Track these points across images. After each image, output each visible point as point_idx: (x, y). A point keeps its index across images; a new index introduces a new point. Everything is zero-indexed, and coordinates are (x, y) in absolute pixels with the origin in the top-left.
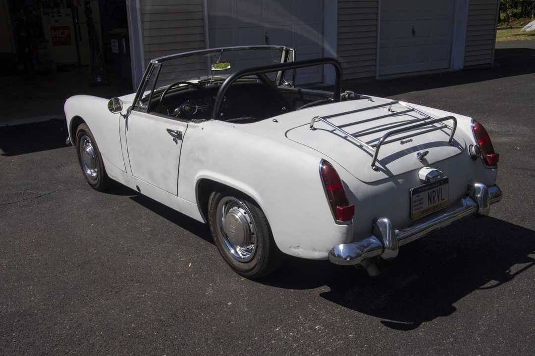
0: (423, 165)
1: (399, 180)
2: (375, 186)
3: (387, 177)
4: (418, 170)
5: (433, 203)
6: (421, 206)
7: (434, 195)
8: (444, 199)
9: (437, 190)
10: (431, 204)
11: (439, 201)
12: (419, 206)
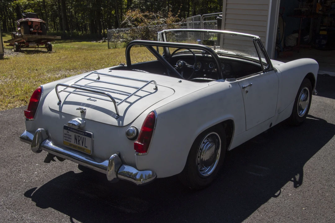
1: (62, 116)
2: (52, 112)
3: (58, 110)
6: (70, 140)
7: (79, 139)
8: (87, 147)
9: (82, 137)
10: (77, 144)
11: (82, 145)
12: (69, 139)
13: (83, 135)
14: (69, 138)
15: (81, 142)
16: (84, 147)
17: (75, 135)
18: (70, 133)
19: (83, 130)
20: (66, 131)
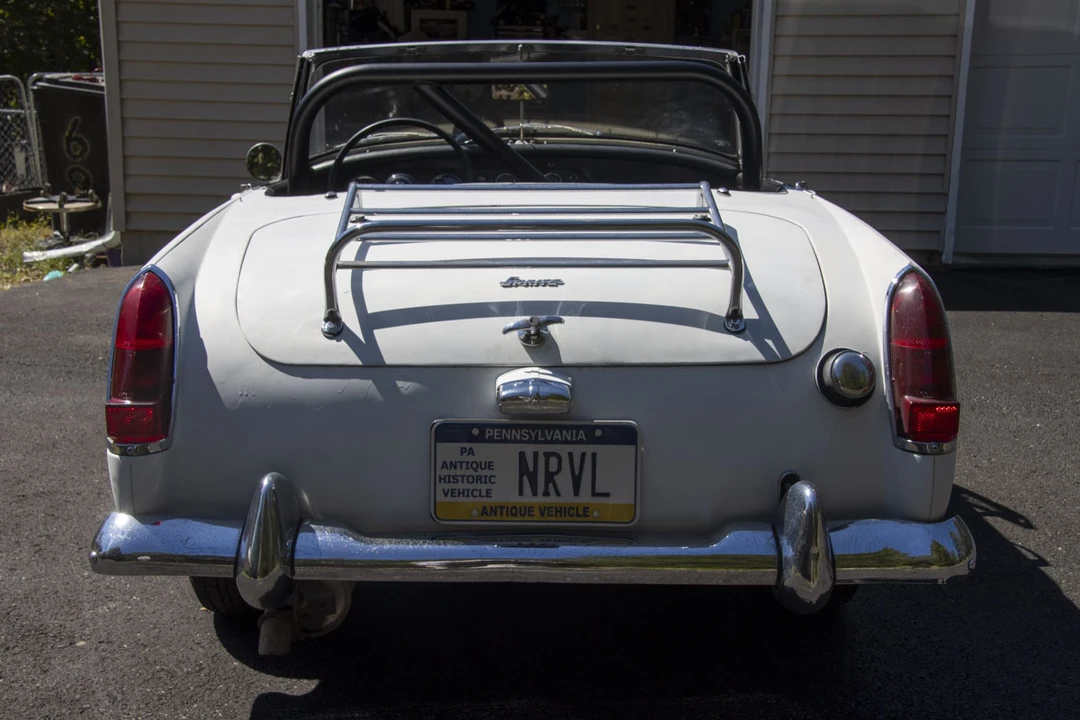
0: (529, 360)
1: (400, 384)
2: (299, 380)
3: (359, 362)
4: (498, 371)
5: (546, 493)
6: (484, 487)
7: (553, 467)
8: (607, 495)
9: (571, 455)
10: (535, 494)
11: (576, 493)
12: (474, 486)
13: (581, 442)
14: (479, 479)
15: (564, 480)
16: (586, 497)
17: (522, 455)
18: (483, 452)
19: (576, 419)
20: (450, 451)
